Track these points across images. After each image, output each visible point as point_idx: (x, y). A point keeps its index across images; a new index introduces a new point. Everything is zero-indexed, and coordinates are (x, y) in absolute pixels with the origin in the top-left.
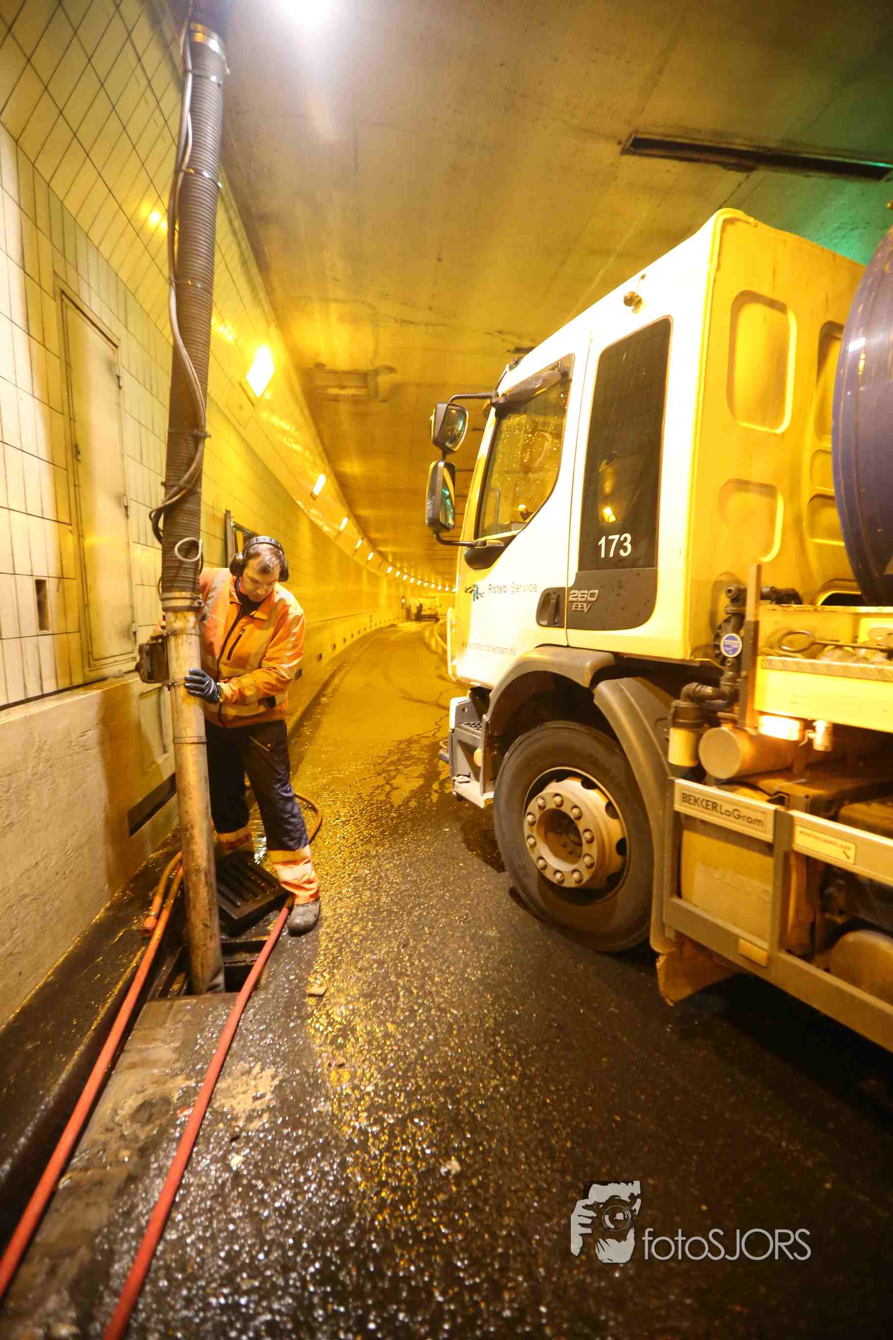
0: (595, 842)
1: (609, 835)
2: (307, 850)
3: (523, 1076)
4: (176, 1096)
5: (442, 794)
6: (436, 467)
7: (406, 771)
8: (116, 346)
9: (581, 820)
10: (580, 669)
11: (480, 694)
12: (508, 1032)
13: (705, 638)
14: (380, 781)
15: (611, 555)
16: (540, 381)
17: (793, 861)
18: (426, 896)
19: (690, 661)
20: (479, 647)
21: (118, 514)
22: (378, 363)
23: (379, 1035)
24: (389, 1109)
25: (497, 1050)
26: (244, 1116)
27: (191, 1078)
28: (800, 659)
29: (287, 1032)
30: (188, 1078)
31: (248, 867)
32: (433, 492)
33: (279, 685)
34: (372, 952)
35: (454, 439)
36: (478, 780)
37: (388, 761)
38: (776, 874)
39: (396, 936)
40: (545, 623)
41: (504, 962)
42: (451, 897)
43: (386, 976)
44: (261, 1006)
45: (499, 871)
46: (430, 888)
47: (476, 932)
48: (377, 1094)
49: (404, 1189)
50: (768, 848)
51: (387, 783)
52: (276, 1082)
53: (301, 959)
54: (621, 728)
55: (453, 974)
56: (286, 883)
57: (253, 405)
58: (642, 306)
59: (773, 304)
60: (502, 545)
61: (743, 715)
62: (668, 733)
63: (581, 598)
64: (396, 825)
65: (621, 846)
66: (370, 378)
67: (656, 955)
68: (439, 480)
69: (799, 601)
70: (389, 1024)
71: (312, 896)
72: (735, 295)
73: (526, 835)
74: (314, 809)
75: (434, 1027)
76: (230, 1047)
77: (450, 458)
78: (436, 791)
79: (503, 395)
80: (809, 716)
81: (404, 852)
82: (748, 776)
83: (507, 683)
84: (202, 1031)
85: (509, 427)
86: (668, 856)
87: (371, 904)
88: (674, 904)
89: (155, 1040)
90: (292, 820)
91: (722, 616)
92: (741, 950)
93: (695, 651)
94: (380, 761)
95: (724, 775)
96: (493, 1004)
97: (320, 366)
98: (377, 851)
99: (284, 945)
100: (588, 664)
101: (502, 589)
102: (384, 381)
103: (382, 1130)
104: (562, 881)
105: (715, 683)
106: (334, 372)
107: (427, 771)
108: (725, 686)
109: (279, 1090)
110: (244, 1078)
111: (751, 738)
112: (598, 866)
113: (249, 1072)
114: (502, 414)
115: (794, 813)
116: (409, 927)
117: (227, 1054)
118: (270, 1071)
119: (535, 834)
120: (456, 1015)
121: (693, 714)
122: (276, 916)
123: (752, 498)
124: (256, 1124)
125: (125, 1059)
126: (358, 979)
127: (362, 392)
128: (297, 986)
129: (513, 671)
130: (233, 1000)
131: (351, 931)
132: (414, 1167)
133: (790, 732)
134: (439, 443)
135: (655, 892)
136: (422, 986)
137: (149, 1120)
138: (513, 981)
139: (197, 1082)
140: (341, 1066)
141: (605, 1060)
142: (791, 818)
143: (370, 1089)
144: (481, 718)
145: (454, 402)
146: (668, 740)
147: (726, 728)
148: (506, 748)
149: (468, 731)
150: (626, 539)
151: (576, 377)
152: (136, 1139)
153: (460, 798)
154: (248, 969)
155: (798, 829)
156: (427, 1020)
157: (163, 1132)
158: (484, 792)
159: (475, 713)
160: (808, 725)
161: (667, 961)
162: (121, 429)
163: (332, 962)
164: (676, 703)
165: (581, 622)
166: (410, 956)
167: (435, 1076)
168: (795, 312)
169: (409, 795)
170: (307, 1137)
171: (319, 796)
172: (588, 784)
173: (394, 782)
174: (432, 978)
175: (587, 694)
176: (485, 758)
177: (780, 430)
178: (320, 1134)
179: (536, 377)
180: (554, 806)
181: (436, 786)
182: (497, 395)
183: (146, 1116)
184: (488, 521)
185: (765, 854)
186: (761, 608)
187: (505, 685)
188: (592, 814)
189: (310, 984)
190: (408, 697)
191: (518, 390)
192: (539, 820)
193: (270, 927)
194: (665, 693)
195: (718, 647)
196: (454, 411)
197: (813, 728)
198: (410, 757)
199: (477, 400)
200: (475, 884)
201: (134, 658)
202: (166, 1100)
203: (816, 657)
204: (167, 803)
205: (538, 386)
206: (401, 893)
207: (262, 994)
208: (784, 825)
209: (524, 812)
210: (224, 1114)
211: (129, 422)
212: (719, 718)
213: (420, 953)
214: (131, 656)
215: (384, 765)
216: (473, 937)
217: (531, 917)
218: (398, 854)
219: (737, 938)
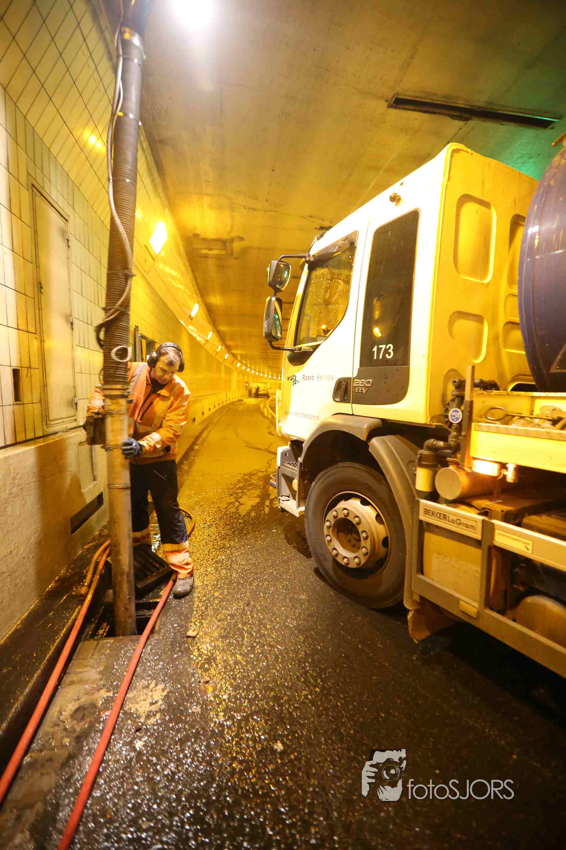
0: (369, 540)
1: (378, 536)
2: (186, 544)
3: (323, 688)
4: (100, 702)
5: (271, 508)
6: (270, 300)
7: (248, 493)
8: (67, 220)
9: (360, 525)
10: (360, 429)
11: (296, 444)
12: (313, 660)
13: (439, 410)
14: (232, 499)
15: (381, 357)
16: (337, 247)
17: (493, 550)
18: (262, 573)
19: (430, 425)
20: (296, 414)
21: (67, 327)
22: (233, 235)
23: (231, 662)
24: (238, 710)
25: (306, 672)
26: (144, 715)
27: (110, 691)
28: (499, 425)
29: (172, 660)
30: (108, 691)
31: (148, 555)
32: (268, 316)
33: (174, 438)
34: (227, 609)
35: (282, 283)
36: (294, 499)
37: (237, 486)
38: (483, 560)
39: (242, 598)
40: (338, 400)
41: (311, 615)
42: (277, 574)
43: (236, 625)
44: (155, 644)
45: (308, 558)
46: (264, 568)
47: (293, 596)
48: (230, 701)
49: (247, 762)
50: (478, 543)
51: (237, 501)
52: (165, 693)
53: (181, 614)
54: (387, 468)
55: (278, 623)
56: (173, 565)
57: (153, 259)
58: (401, 202)
59: (482, 203)
60: (312, 350)
61: (463, 460)
62: (415, 470)
63: (360, 384)
64: (242, 528)
65: (385, 542)
66: (228, 244)
67: (408, 611)
68: (272, 308)
69: (498, 389)
70: (238, 656)
71: (188, 573)
72: (459, 196)
73: (325, 535)
74: (190, 517)
75: (267, 658)
76: (135, 671)
77: (279, 295)
78: (267, 506)
79: (313, 256)
80: (504, 461)
81: (247, 545)
82: (466, 498)
83: (314, 437)
84: (117, 660)
85: (316, 276)
86: (415, 548)
87: (226, 578)
88: (420, 579)
89: (87, 666)
90: (178, 524)
91: (449, 397)
92: (461, 608)
93: (433, 418)
94: (232, 487)
95: (451, 498)
96: (304, 642)
97: (196, 236)
98: (230, 544)
99: (170, 604)
100: (365, 426)
101: (311, 378)
102: (237, 246)
103: (233, 723)
104: (348, 564)
105: (445, 439)
106: (205, 240)
107: (262, 493)
108: (452, 441)
109: (167, 698)
110: (144, 690)
111: (468, 474)
112: (372, 554)
113: (147, 687)
114: (311, 269)
115: (494, 521)
116: (250, 593)
117: (134, 674)
118: (161, 686)
119: (331, 534)
120: (281, 650)
121: (432, 459)
122: (164, 587)
123: (469, 323)
124: (152, 721)
125: (67, 679)
126: (218, 626)
127: (223, 252)
128: (179, 631)
129: (318, 430)
130: (138, 640)
131: (214, 595)
132: (254, 748)
133: (492, 471)
134: (272, 285)
135: (407, 571)
136: (259, 631)
137: (83, 718)
138: (317, 627)
139: (114, 694)
140: (207, 682)
141: (375, 677)
142: (493, 524)
143: (225, 697)
144: (297, 460)
145: (282, 260)
146: (415, 475)
147: (451, 468)
148: (313, 480)
149: (289, 468)
150: (390, 348)
151: (359, 245)
152: (74, 730)
153: (283, 510)
154: (148, 619)
155: (497, 532)
156: (262, 653)
157: (92, 726)
158: (299, 506)
159: (293, 456)
160: (503, 466)
161: (414, 614)
162: (69, 274)
163: (201, 615)
164: (421, 451)
165: (361, 399)
166: (252, 611)
167: (267, 689)
168: (496, 209)
169: (250, 508)
170: (185, 729)
171: (193, 509)
172: (364, 502)
173: (241, 500)
174: (265, 626)
175: (365, 445)
176: (299, 485)
177: (486, 281)
178: (193, 727)
179: (334, 245)
180: (343, 516)
181: (267, 503)
182: (310, 256)
183: (81, 715)
184: (302, 335)
185: (476, 547)
186: (475, 393)
187: (313, 439)
188: (367, 521)
189: (187, 629)
190: (249, 446)
191: (323, 253)
192: (334, 525)
193: (161, 593)
194: (414, 446)
195: (447, 416)
196: (282, 265)
197: (506, 468)
198: (251, 484)
199: (297, 259)
200: (292, 565)
201: (76, 420)
202: (94, 705)
203: (507, 424)
204: (96, 513)
205: (335, 251)
206: (245, 571)
207: (156, 637)
208: (488, 529)
209: (324, 520)
210: (131, 714)
211: (74, 269)
212: (448, 462)
213: (258, 610)
214: (73, 418)
215: (234, 490)
216: (291, 599)
217: (328, 587)
218: (243, 546)
219: (458, 600)
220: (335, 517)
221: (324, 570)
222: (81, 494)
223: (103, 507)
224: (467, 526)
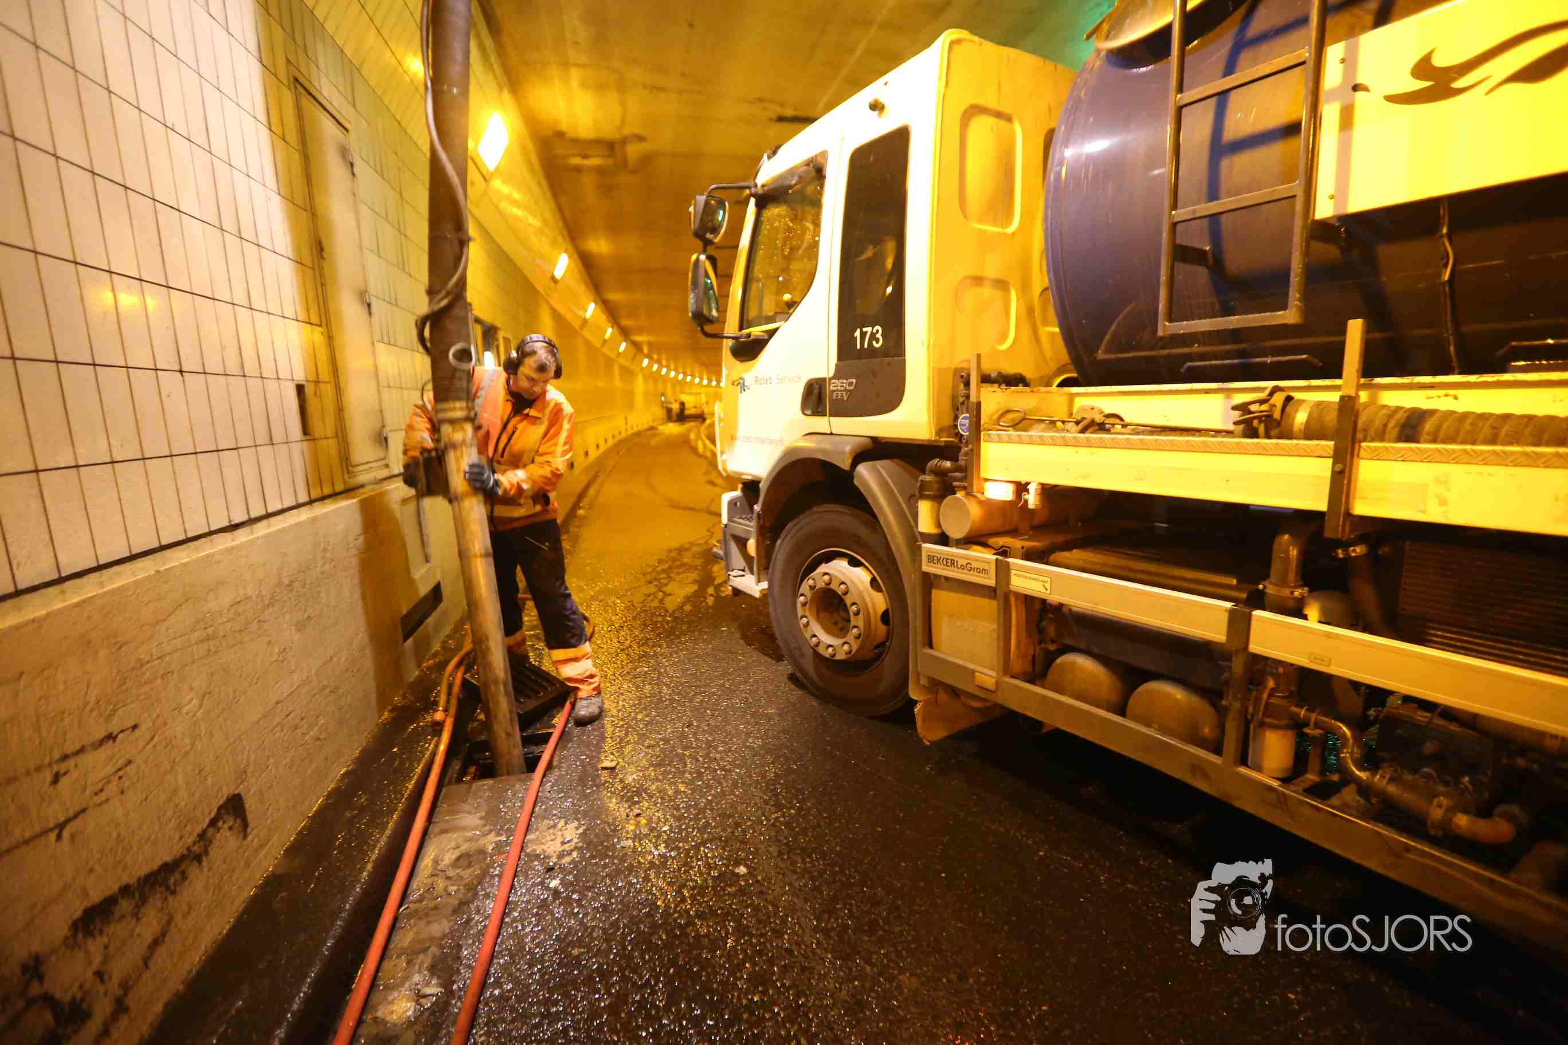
0: (861, 615)
1: (874, 608)
2: (587, 647)
3: (800, 809)
4: (491, 848)
6: (697, 260)
7: (678, 578)
8: (347, 130)
9: (848, 595)
10: (843, 453)
11: (751, 487)
12: (787, 782)
13: (947, 421)
14: (652, 589)
15: (866, 346)
16: (796, 178)
17: (1012, 599)
18: (707, 685)
19: (935, 441)
20: (748, 439)
21: (362, 313)
22: (626, 132)
23: (670, 793)
24: (685, 840)
25: (777, 795)
26: (555, 855)
27: (502, 835)
28: (1012, 432)
29: (586, 796)
30: (499, 834)
31: (528, 669)
32: (695, 283)
33: (554, 480)
34: (658, 733)
35: (715, 230)
36: (752, 571)
37: (659, 569)
38: (999, 613)
39: (679, 719)
40: (809, 412)
41: (784, 731)
42: (731, 685)
43: (672, 750)
44: (556, 780)
45: (779, 662)
46: (711, 679)
47: (756, 711)
48: (671, 831)
49: (701, 888)
50: (990, 592)
51: (659, 591)
52: (581, 831)
53: (589, 744)
54: (878, 504)
55: (735, 744)
56: (570, 680)
57: (485, 181)
58: (885, 111)
59: (999, 115)
60: (766, 337)
61: (973, 483)
62: (916, 505)
63: (839, 387)
64: (671, 627)
65: (885, 617)
66: (617, 148)
67: (914, 703)
68: (701, 271)
69: (1026, 384)
70: (679, 785)
71: (594, 689)
72: (964, 107)
73: (799, 616)
75: (720, 784)
76: (533, 812)
77: (711, 251)
78: (712, 595)
79: (763, 186)
80: (1023, 479)
81: (682, 650)
82: (981, 536)
83: (777, 470)
84: (503, 803)
85: (768, 219)
86: (919, 612)
87: (653, 696)
88: (927, 654)
89: (460, 813)
90: (573, 616)
92: (977, 683)
93: (939, 432)
94: (649, 570)
95: (960, 537)
96: (773, 763)
97: (560, 135)
98: (655, 652)
99: (569, 733)
100: (848, 448)
101: (768, 381)
102: (634, 150)
103: (679, 854)
104: (834, 655)
105: (954, 459)
106: (576, 141)
107: (701, 577)
108: (962, 461)
109: (583, 836)
110: (551, 831)
111: (980, 502)
112: (864, 636)
113: (554, 826)
114: (761, 205)
116: (691, 711)
117: (532, 816)
118: (576, 823)
119: (807, 614)
120: (740, 774)
121: (936, 486)
122: (558, 712)
123: (987, 292)
124: (568, 859)
125: (434, 829)
126: (647, 754)
128: (589, 764)
129: (781, 459)
130: (530, 778)
131: (635, 718)
132: (708, 874)
133: (1003, 493)
134: (699, 235)
135: (911, 647)
136: (708, 754)
137: (469, 865)
138: (792, 745)
139: (508, 838)
140: (638, 815)
142: (1008, 563)
144: (752, 510)
145: (715, 194)
146: (917, 512)
147: (960, 495)
148: (778, 537)
149: (741, 524)
150: (877, 331)
151: (829, 172)
152: (461, 879)
153: (737, 592)
155: (1013, 572)
156: (713, 779)
157: (485, 873)
158: (759, 581)
160: (1021, 488)
161: (924, 706)
162: (357, 220)
163: (620, 743)
164: (922, 477)
165: (841, 410)
166: (695, 734)
167: (724, 816)
168: (1020, 123)
169: (683, 600)
170: (613, 864)
172: (854, 563)
173: (666, 589)
174: (716, 748)
175: (848, 476)
176: (757, 549)
177: (1010, 230)
178: (625, 861)
179: (791, 172)
180: (823, 586)
181: (711, 590)
182: (756, 186)
183: (466, 863)
184: (752, 313)
185: (990, 598)
186: (982, 390)
187: (774, 474)
188: (858, 588)
189: (599, 760)
190: (675, 505)
191: (776, 185)
192: (812, 598)
193: (556, 721)
194: (914, 470)
195: (956, 426)
196: (713, 202)
197: (1027, 491)
198: (683, 565)
199: (736, 191)
200: (755, 673)
201: (387, 466)
202: (482, 852)
203: (1025, 430)
204: (434, 614)
205: (794, 182)
206: (682, 685)
207: (556, 772)
208: (1003, 571)
209: (795, 593)
210: (538, 856)
211: (365, 211)
212: (954, 487)
213: (703, 730)
214: (383, 462)
215: (654, 574)
216: (753, 715)
217: (808, 695)
218: (676, 652)
219: (973, 672)
220: (812, 588)
221: (801, 669)
222: (412, 582)
223: (442, 606)
224: (979, 571)
